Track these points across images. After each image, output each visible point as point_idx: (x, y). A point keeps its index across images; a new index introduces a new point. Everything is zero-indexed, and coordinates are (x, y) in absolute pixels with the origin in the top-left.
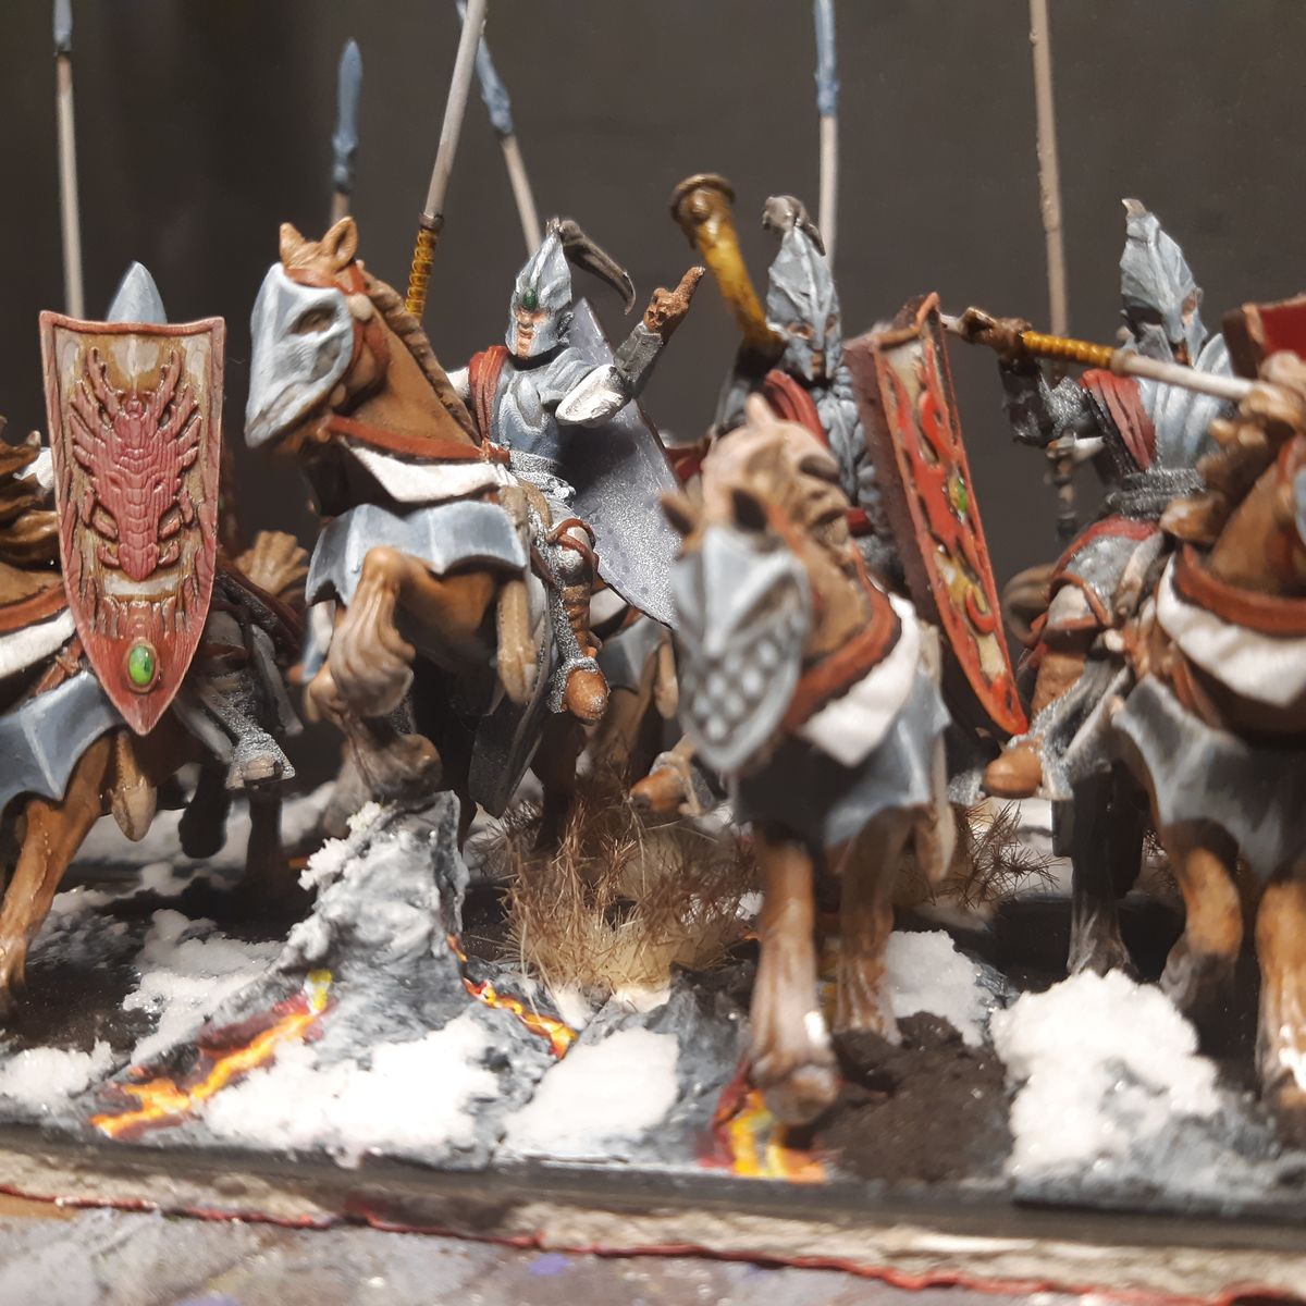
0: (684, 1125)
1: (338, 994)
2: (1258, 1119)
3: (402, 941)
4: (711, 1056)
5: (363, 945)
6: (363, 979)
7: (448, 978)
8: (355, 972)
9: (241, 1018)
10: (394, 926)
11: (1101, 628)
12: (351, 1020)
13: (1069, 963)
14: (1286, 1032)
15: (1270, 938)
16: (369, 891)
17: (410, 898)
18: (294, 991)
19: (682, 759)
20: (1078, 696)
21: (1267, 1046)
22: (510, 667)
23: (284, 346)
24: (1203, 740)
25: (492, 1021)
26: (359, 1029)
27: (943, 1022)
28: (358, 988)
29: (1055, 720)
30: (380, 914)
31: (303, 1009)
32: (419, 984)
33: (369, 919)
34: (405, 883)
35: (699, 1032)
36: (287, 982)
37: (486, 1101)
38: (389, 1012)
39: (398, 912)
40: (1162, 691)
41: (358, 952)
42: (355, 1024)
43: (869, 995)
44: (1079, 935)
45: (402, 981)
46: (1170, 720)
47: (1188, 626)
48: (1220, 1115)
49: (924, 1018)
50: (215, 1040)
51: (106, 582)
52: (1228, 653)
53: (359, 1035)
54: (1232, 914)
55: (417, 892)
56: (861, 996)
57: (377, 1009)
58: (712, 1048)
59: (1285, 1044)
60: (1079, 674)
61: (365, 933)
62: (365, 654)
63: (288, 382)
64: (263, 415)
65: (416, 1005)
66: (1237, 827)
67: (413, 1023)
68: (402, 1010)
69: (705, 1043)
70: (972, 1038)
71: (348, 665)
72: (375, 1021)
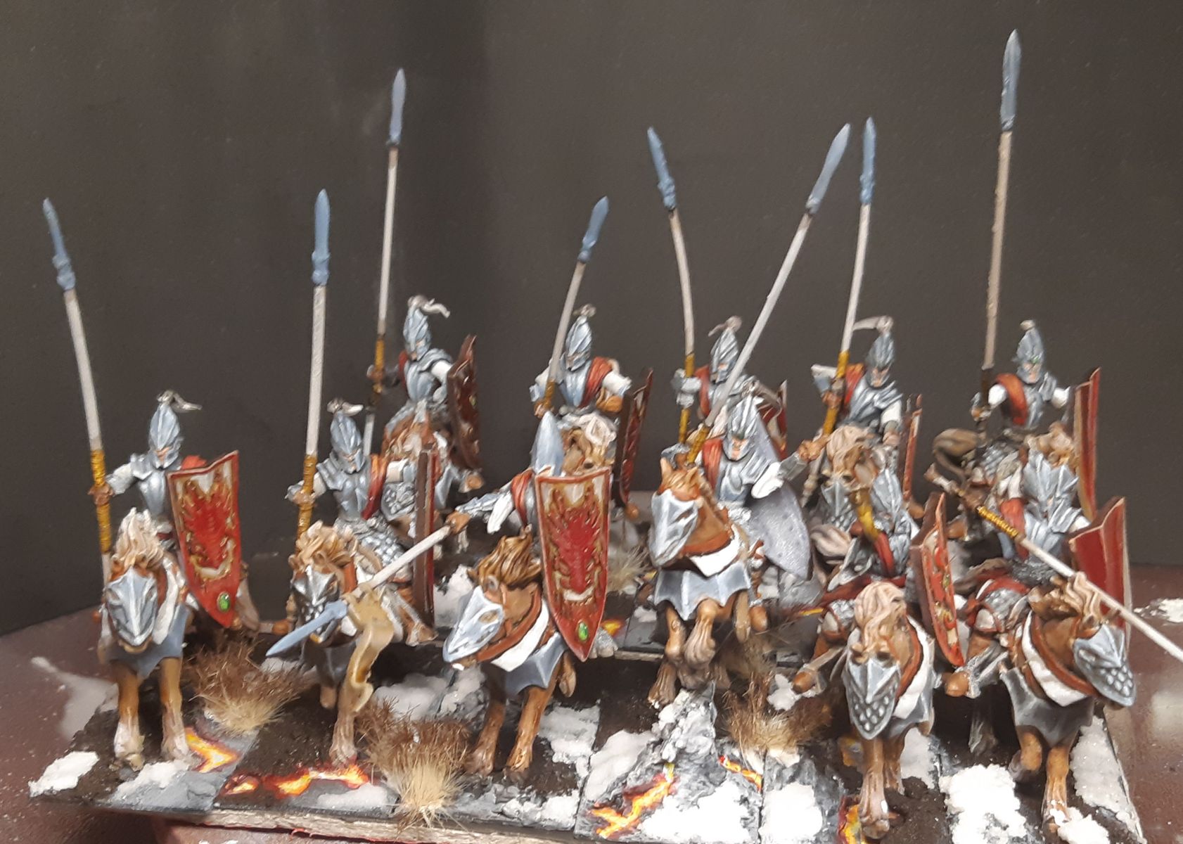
0: (828, 832)
1: (678, 773)
2: (1039, 838)
3: (703, 751)
4: (827, 796)
5: (688, 754)
6: (687, 767)
7: (716, 761)
8: (684, 764)
9: (639, 783)
10: (699, 746)
11: (998, 632)
12: (686, 785)
13: (969, 743)
14: (1054, 802)
15: (1051, 766)
16: (690, 733)
17: (705, 733)
18: (659, 772)
19: (813, 669)
20: (986, 656)
21: (1046, 806)
22: (741, 629)
23: (672, 527)
24: (1034, 701)
25: (737, 780)
26: (690, 788)
27: (919, 780)
28: (686, 771)
29: (976, 664)
30: (695, 742)
31: (663, 779)
32: (706, 766)
33: (691, 744)
34: (703, 728)
35: (818, 781)
36: (657, 768)
37: (746, 819)
38: (699, 780)
39: (702, 740)
40: (1021, 677)
41: (685, 756)
42: (688, 787)
43: (894, 775)
44: (975, 731)
45: (701, 765)
46: (1023, 690)
47: (1033, 659)
48: (1026, 837)
49: (912, 779)
50: (630, 792)
51: (565, 595)
52: (1047, 680)
53: (690, 791)
54: (1039, 756)
55: (706, 730)
56: (891, 775)
57: (695, 779)
58: (827, 791)
59: (1053, 807)
60: (987, 646)
61: (688, 750)
62: (702, 652)
63: (672, 541)
64: (662, 555)
65: (707, 775)
66: (1044, 730)
67: (708, 784)
68: (703, 778)
69: (824, 789)
70: (931, 786)
71: (695, 656)
72: (695, 785)
